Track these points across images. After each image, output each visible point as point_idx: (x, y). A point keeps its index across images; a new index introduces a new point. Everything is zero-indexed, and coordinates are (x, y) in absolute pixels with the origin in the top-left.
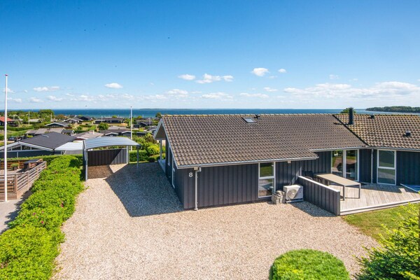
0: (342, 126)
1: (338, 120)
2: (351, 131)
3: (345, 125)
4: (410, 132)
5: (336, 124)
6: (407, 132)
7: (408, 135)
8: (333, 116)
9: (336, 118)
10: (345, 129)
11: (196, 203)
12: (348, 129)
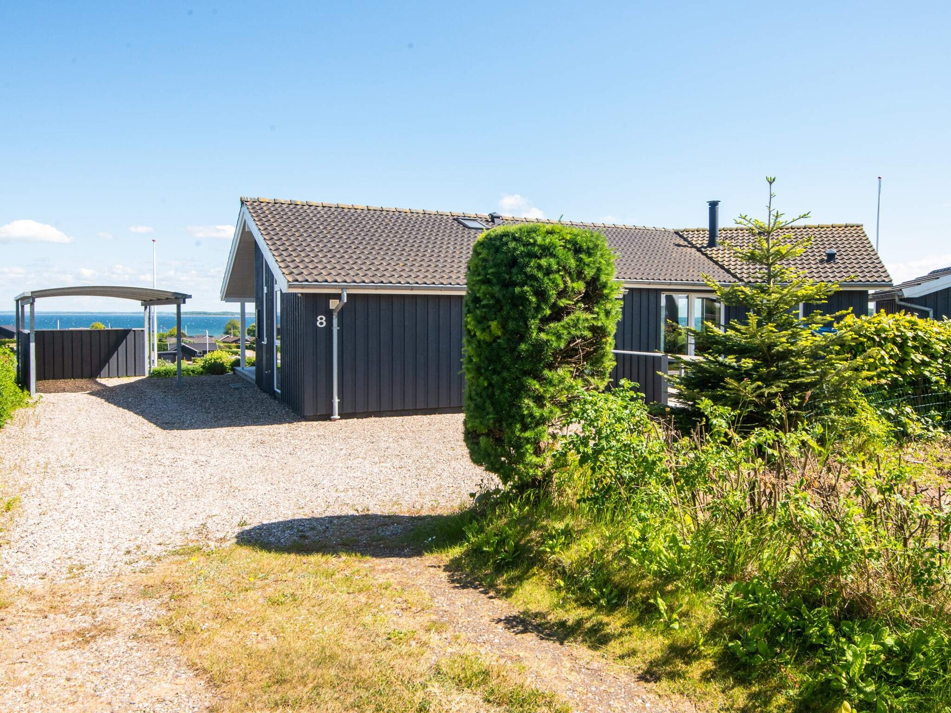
0: (694, 250)
1: (685, 240)
2: (711, 259)
3: (699, 250)
4: (835, 251)
5: (679, 245)
6: (828, 251)
7: (831, 257)
8: (677, 233)
9: (681, 236)
10: (698, 254)
11: (336, 400)
12: (706, 255)
